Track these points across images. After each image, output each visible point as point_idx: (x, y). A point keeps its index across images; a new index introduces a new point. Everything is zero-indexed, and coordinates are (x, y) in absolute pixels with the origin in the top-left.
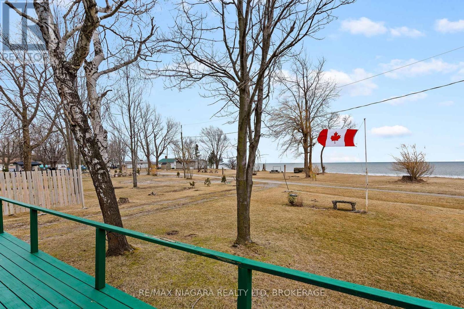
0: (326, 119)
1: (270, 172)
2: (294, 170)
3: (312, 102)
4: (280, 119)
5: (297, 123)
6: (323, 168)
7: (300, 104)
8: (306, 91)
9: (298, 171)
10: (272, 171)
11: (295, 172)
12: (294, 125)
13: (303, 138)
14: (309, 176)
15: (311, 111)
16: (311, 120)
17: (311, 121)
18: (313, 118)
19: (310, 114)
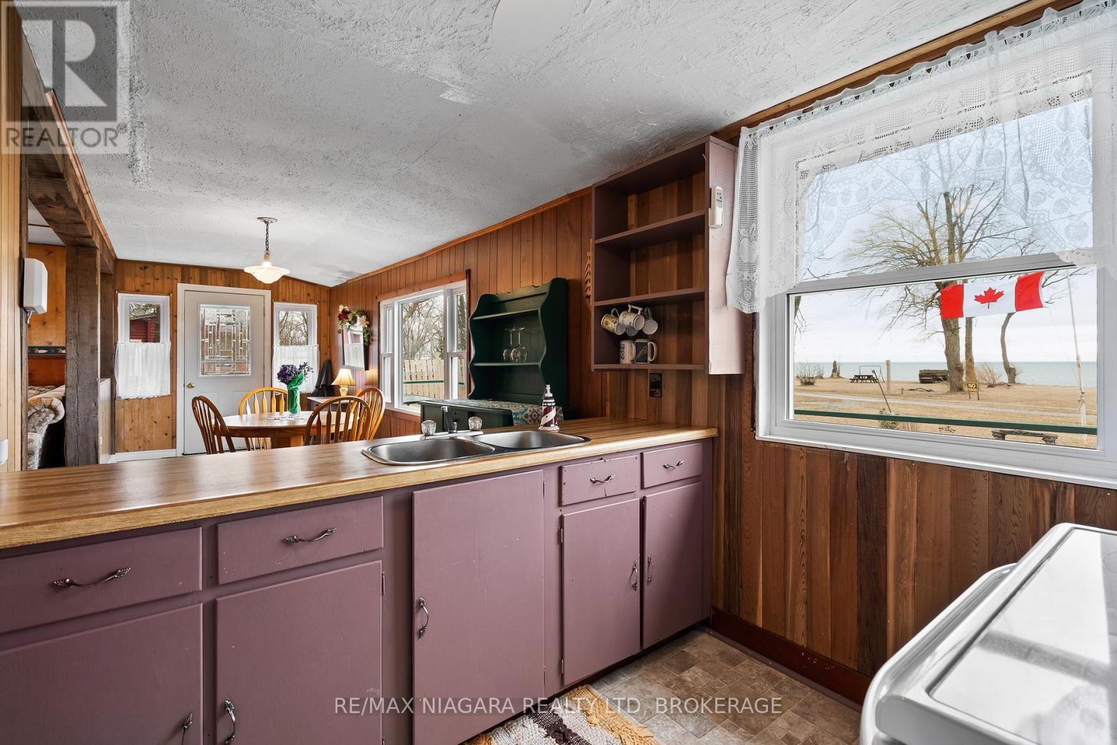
0: (1014, 242)
1: (853, 380)
2: (921, 376)
3: (968, 203)
4: (872, 253)
5: (918, 260)
6: (1010, 371)
7: (931, 213)
8: (946, 176)
9: (928, 377)
10: (858, 378)
11: (923, 382)
12: (912, 264)
13: (939, 294)
14: (961, 389)
15: (964, 227)
16: (965, 247)
17: (968, 251)
18: (971, 243)
19: (962, 233)
